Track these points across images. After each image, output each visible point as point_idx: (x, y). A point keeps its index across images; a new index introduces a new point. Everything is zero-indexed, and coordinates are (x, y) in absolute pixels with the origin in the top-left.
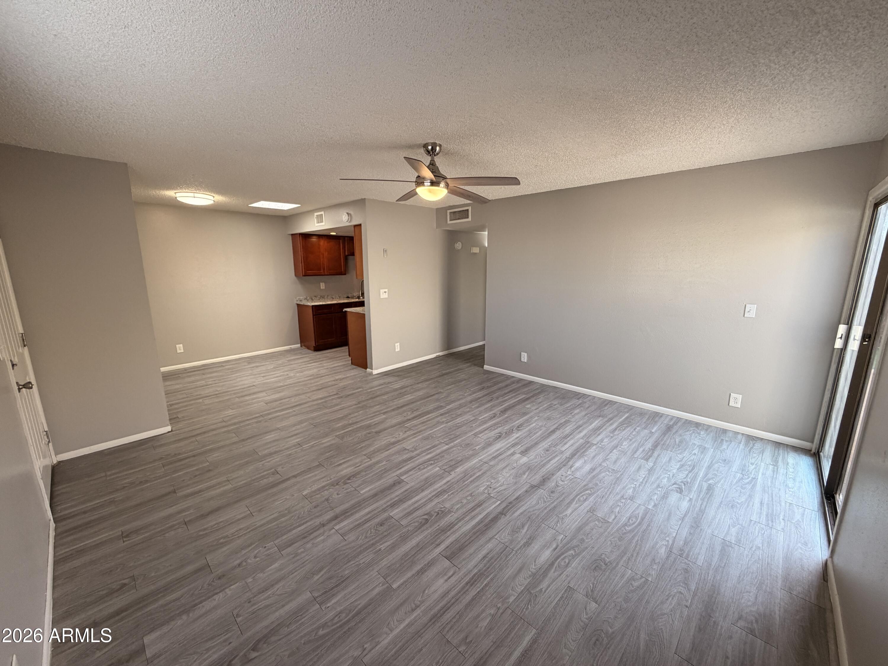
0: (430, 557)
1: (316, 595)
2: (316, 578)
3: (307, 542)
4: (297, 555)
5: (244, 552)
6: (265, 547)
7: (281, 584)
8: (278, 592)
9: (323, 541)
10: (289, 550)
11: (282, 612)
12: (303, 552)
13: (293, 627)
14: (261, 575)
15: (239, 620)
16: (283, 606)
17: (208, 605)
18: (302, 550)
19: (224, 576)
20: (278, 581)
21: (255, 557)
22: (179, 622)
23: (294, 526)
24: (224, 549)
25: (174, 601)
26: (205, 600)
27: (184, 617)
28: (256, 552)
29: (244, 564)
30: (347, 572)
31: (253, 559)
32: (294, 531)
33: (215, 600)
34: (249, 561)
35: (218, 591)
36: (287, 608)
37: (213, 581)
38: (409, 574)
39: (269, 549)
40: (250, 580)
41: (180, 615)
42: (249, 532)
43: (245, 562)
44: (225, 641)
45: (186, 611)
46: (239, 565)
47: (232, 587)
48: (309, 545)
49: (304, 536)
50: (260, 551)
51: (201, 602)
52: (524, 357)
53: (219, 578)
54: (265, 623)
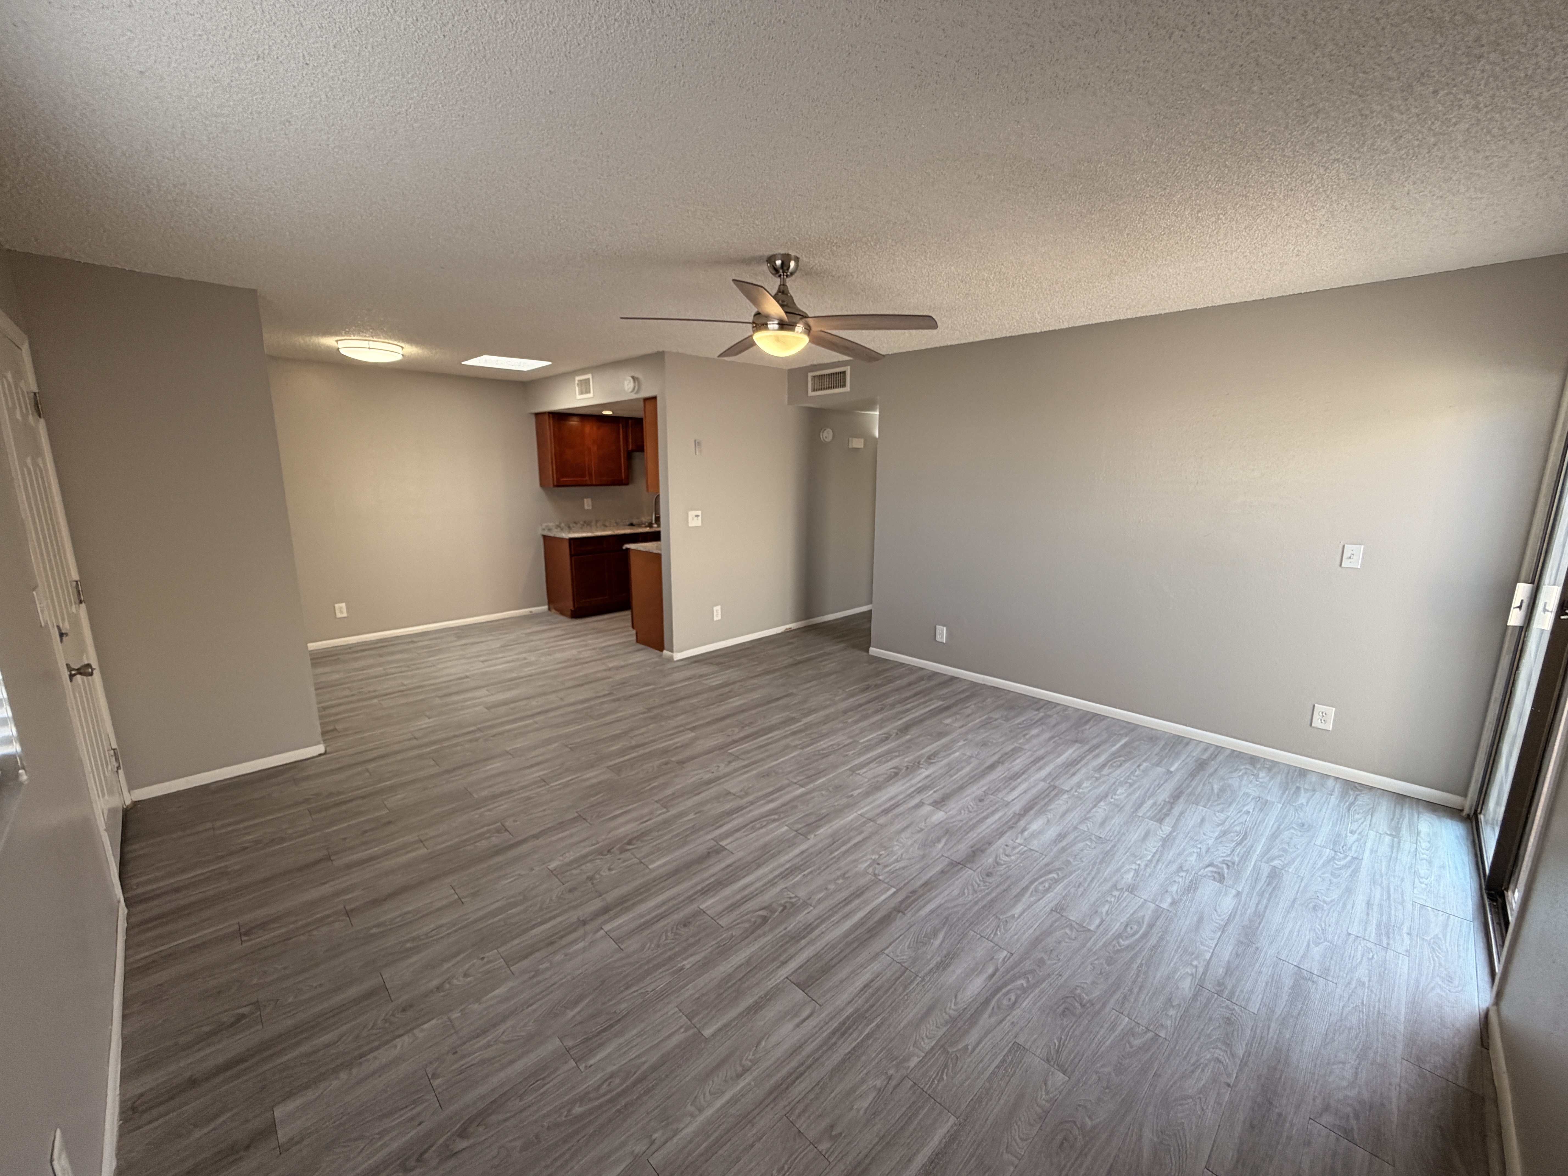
0: (770, 984)
1: (570, 1043)
2: (570, 1014)
3: (555, 953)
4: (537, 973)
5: (446, 966)
6: (483, 958)
7: (509, 1023)
8: (504, 1038)
9: (584, 950)
10: (525, 964)
11: (510, 1071)
12: (547, 969)
13: (529, 1099)
14: (476, 1006)
15: (436, 1083)
16: (512, 1062)
17: (384, 1055)
18: (547, 965)
19: (411, 1006)
20: (505, 1018)
21: (466, 975)
22: (335, 1083)
23: (534, 923)
24: (414, 959)
25: (328, 1046)
26: (377, 1048)
27: (343, 1076)
28: (467, 966)
29: (447, 986)
30: (624, 1006)
31: (461, 979)
32: (534, 932)
33: (396, 1047)
34: (455, 982)
35: (401, 1031)
36: (519, 1066)
37: (393, 1015)
38: (732, 1013)
39: (489, 962)
40: (456, 1015)
41: (336, 1071)
42: (455, 931)
43: (449, 983)
44: (412, 1119)
45: (347, 1066)
46: (439, 988)
47: (425, 1026)
48: (559, 957)
49: (550, 941)
50: (473, 965)
51: (372, 1050)
52: (942, 634)
53: (404, 1010)
54: (481, 1090)
